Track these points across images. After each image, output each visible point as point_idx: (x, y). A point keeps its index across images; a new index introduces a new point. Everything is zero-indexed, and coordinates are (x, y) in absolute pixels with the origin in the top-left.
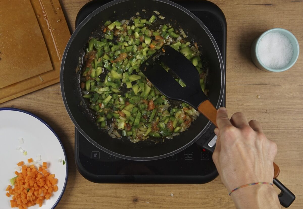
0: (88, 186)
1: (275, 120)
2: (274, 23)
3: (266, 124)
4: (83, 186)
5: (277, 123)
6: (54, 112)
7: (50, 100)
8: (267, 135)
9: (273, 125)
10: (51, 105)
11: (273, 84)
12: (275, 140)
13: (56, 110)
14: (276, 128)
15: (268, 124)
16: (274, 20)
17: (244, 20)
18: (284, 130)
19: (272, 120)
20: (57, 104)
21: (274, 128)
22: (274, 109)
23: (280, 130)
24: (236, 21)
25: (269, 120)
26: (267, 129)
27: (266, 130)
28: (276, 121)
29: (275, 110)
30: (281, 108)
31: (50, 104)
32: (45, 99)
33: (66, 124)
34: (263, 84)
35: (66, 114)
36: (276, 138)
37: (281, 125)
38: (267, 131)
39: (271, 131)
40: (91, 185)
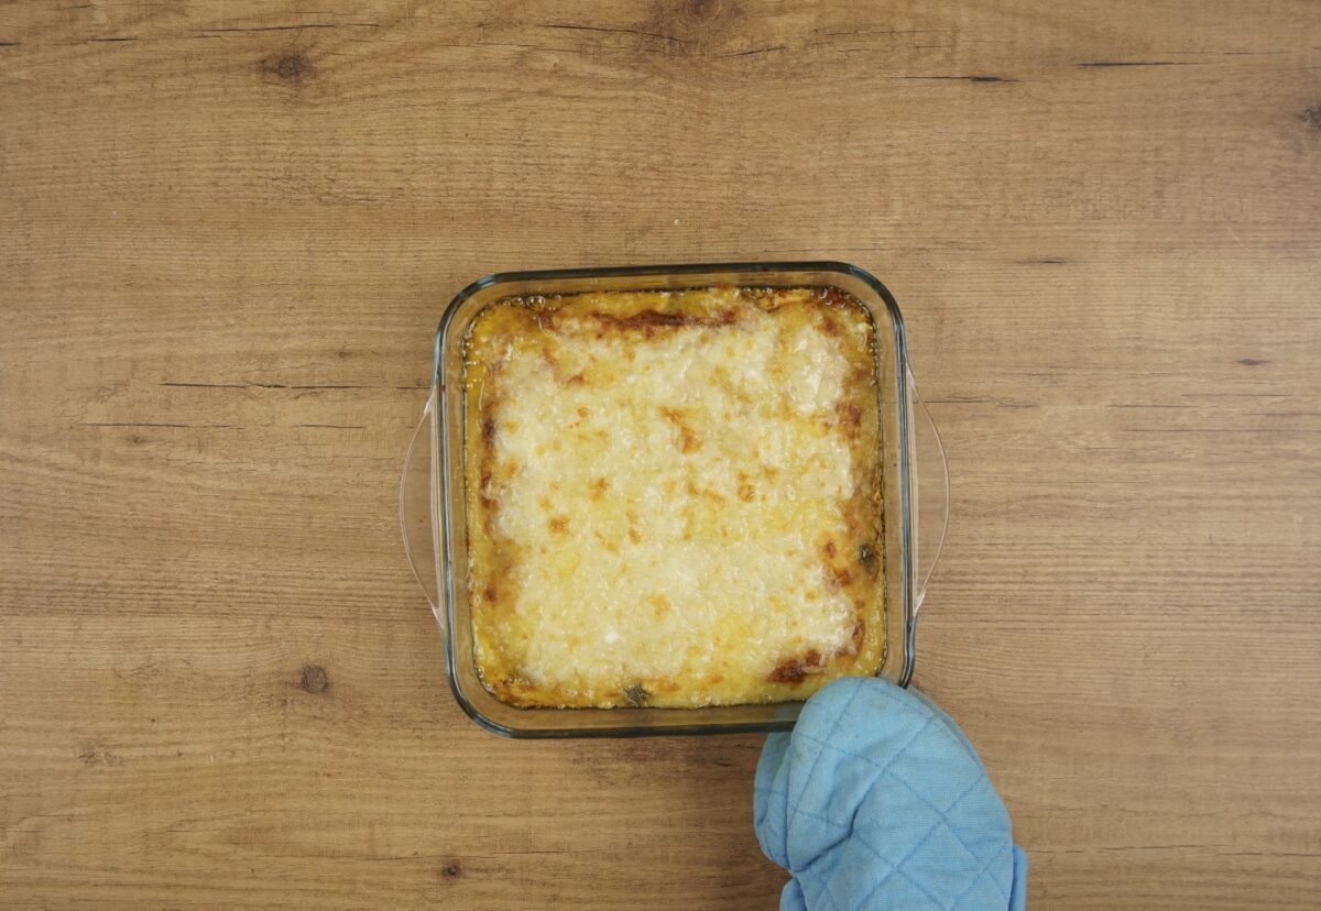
0: (257, 815)
1: (1014, 544)
2: (1008, 152)
3: (977, 561)
4: (237, 815)
5: (1024, 557)
6: (118, 516)
7: (104, 466)
8: (983, 604)
9: (1008, 566)
10: (108, 487)
11: (1006, 398)
12: (1015, 625)
13: (129, 504)
14: (1019, 579)
15: (985, 561)
16: (1010, 141)
17: (889, 142)
18: (1052, 587)
19: (1003, 544)
20: (132, 480)
21: (1011, 579)
22: (1009, 502)
23: (1036, 587)
24: (855, 144)
25: (989, 544)
26: (982, 583)
27: (979, 586)
28: (1018, 547)
29: (1013, 507)
30: (1036, 497)
31: (102, 482)
32: (81, 462)
33: (168, 563)
34: (968, 400)
35: (168, 523)
36: (1018, 617)
37: (1040, 565)
38: (982, 590)
39: (997, 590)
40: (270, 810)
